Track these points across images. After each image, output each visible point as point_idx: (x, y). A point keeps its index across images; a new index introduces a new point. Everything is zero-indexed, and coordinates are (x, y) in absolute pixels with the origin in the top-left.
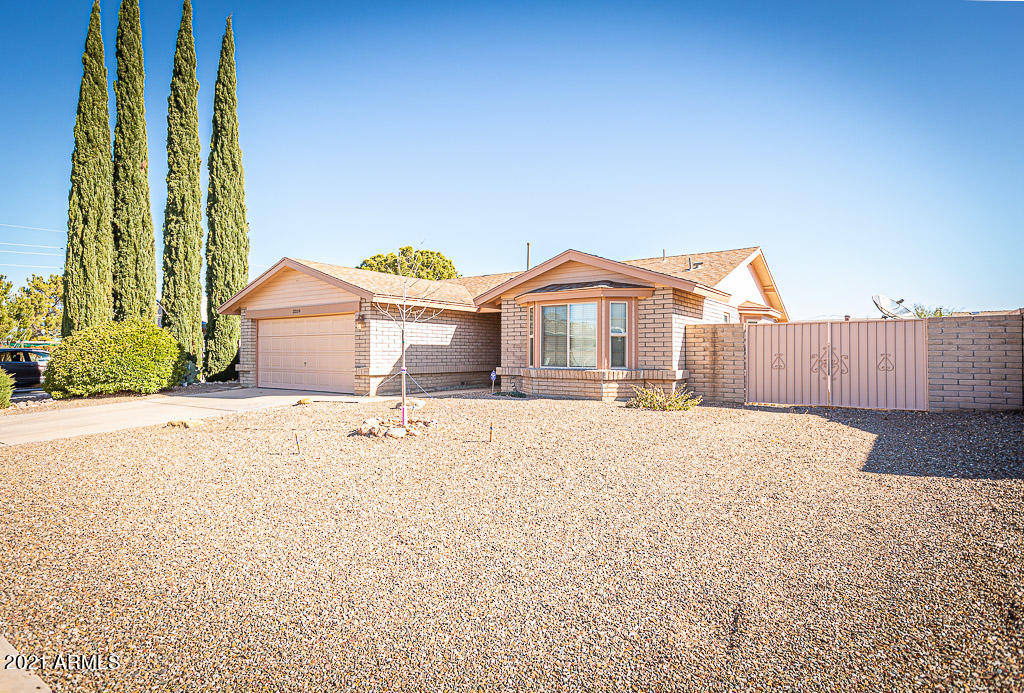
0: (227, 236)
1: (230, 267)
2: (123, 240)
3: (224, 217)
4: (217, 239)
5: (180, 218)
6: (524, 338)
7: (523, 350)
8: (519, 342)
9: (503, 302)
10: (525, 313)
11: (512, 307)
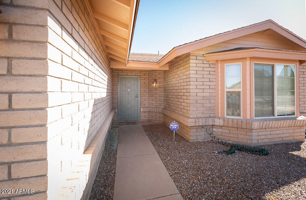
6: (213, 91)
7: (212, 101)
8: (208, 94)
9: (191, 57)
10: (213, 70)
11: (201, 62)
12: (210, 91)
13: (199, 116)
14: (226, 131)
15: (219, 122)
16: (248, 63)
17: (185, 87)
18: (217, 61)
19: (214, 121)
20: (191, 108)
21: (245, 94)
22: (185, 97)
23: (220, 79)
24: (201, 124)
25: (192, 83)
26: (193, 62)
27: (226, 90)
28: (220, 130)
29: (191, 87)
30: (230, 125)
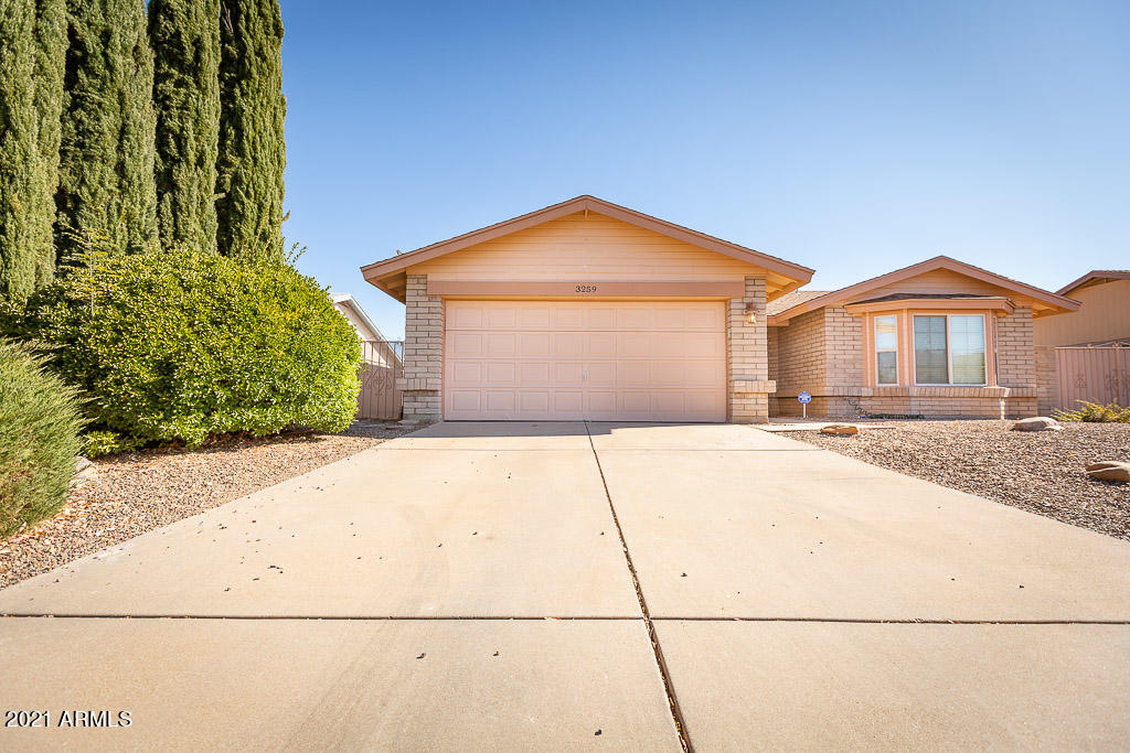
0: (263, 147)
1: (268, 205)
2: (90, 72)
3: (259, 108)
4: (247, 147)
5: (190, 80)
6: (859, 352)
7: (858, 366)
8: (851, 357)
9: (826, 310)
10: (859, 325)
11: (841, 315)
12: (854, 352)
13: (838, 384)
14: (876, 403)
15: (866, 392)
16: (905, 315)
17: (819, 349)
18: (864, 313)
19: (860, 391)
20: (828, 374)
21: (901, 355)
22: (819, 362)
23: (868, 331)
24: (841, 394)
25: (827, 342)
26: (828, 316)
27: (877, 351)
28: (870, 402)
29: (827, 347)
30: (882, 394)
